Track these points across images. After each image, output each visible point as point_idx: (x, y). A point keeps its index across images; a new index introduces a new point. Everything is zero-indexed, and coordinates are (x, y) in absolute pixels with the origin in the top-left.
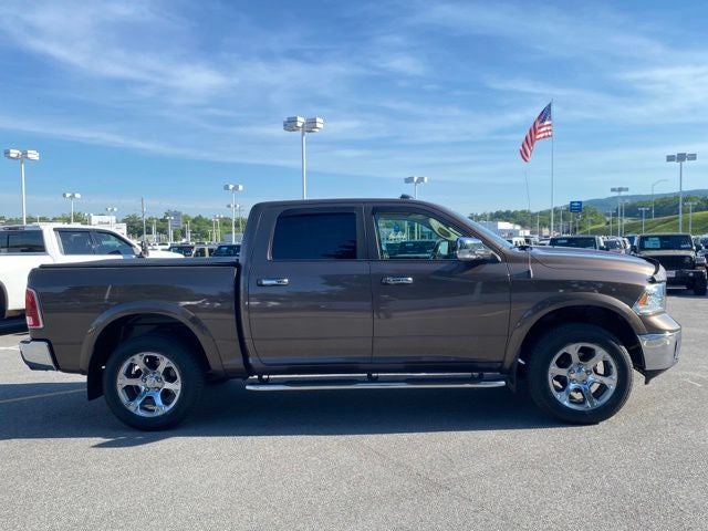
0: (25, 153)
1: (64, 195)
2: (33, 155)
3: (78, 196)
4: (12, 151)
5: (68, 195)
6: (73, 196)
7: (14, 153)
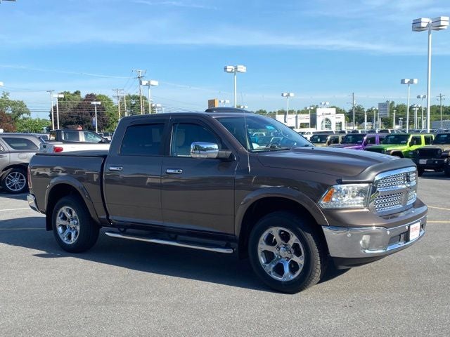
0: (236, 68)
1: (282, 95)
2: (242, 69)
3: (292, 95)
4: (228, 67)
5: (285, 95)
6: (288, 95)
7: (230, 68)
